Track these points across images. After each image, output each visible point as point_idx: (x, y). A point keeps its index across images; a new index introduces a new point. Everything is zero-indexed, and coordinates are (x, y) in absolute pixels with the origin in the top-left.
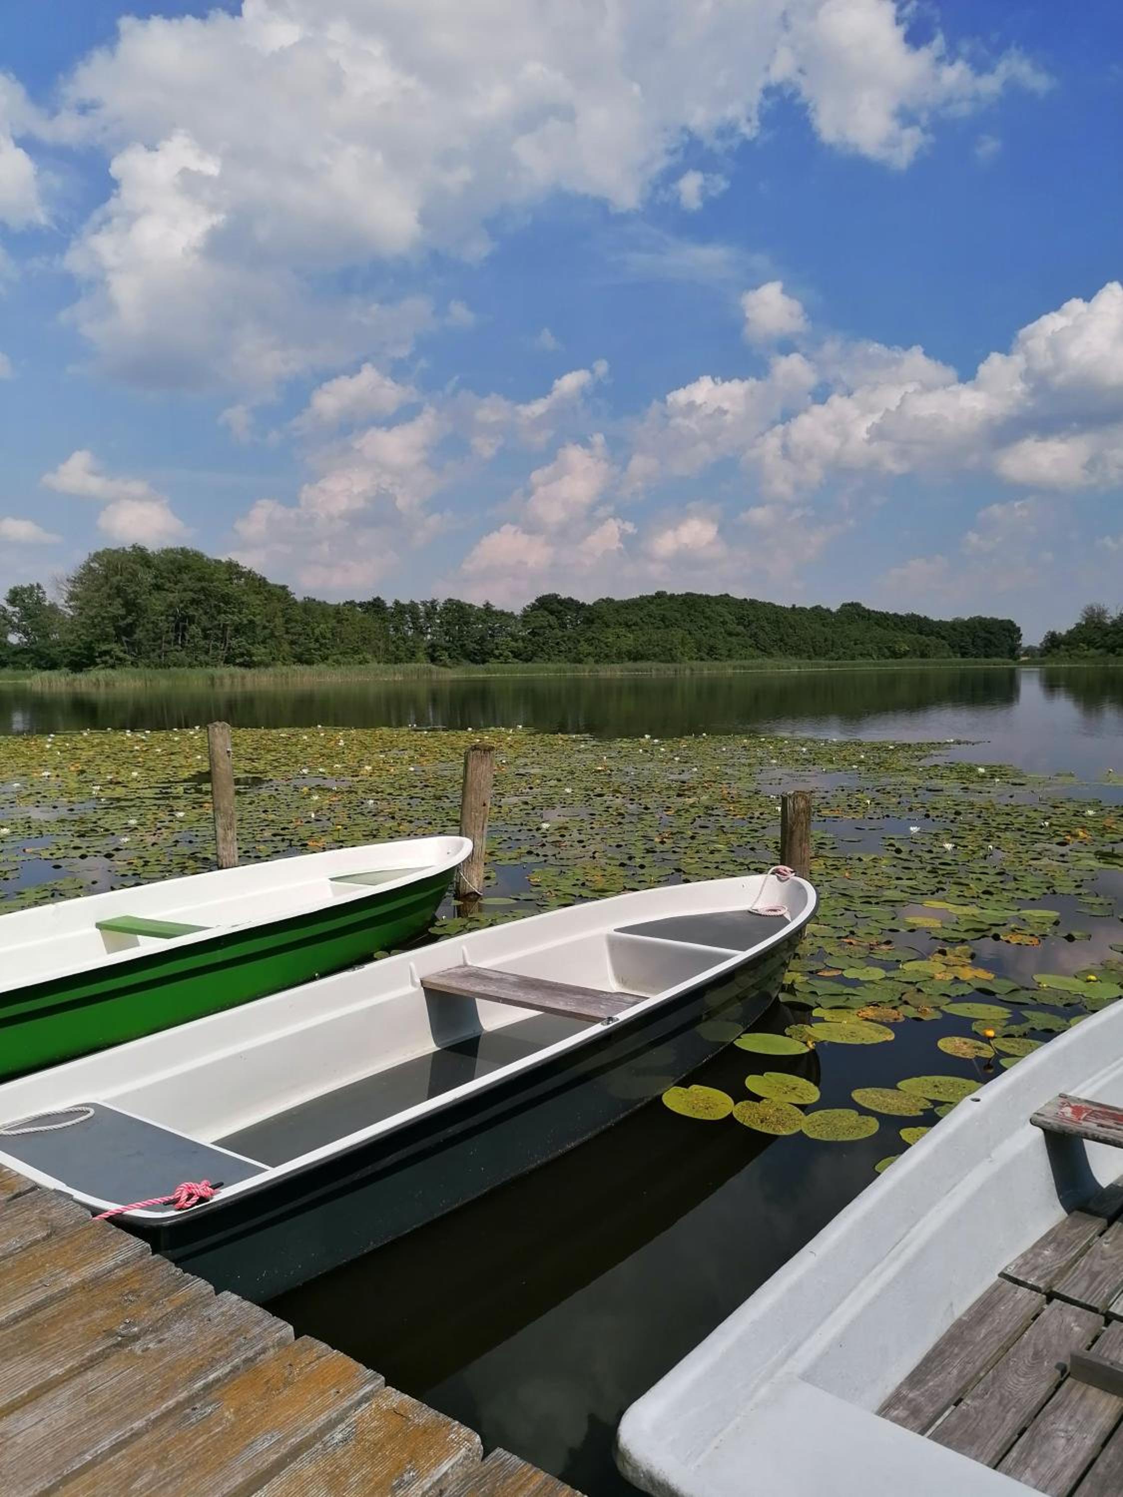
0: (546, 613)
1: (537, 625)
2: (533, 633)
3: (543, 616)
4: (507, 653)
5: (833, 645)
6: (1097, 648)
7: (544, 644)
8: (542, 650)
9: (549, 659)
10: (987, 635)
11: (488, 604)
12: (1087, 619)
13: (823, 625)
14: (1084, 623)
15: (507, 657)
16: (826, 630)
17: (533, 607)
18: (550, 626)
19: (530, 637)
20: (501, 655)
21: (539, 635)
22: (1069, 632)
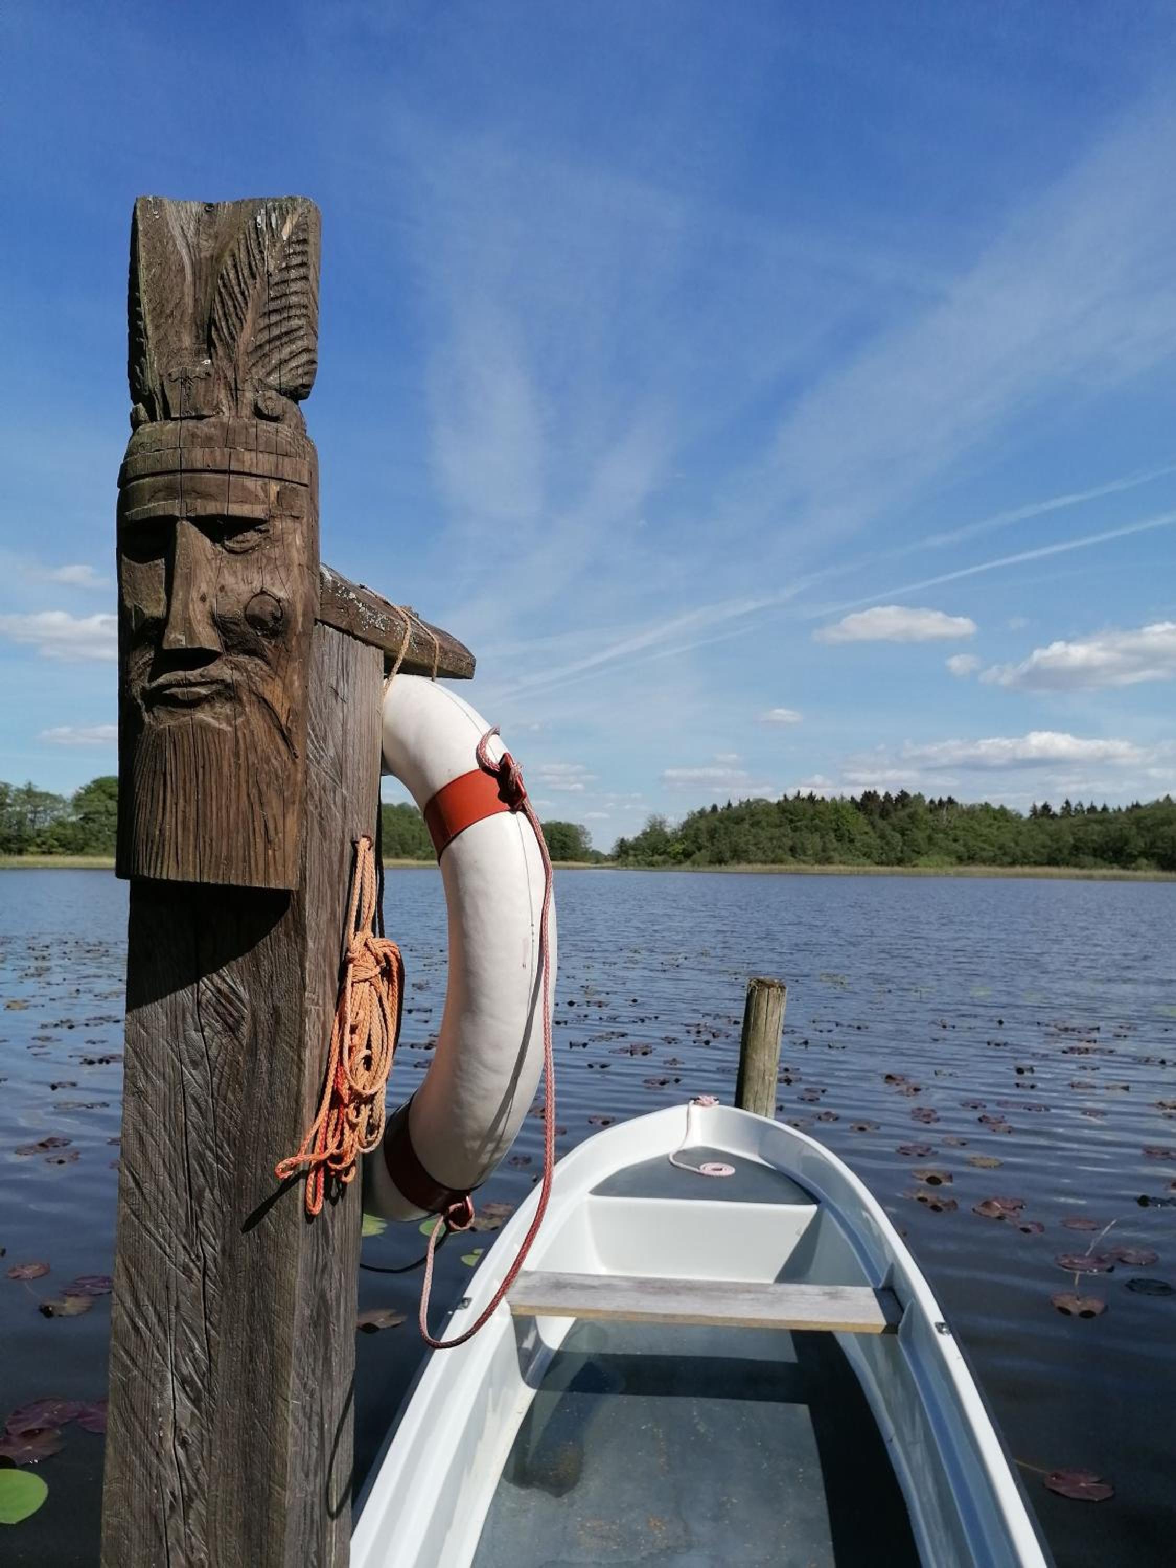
0: (103, 797)
1: (92, 809)
2: (86, 818)
3: (99, 801)
4: (51, 841)
5: (420, 844)
6: (660, 854)
7: (100, 832)
8: (97, 840)
9: (105, 850)
10: (562, 838)
11: (30, 784)
12: (651, 827)
13: (411, 823)
14: (648, 830)
15: (52, 846)
16: (412, 827)
17: (89, 791)
18: (107, 811)
19: (82, 823)
20: (44, 843)
21: (94, 821)
22: (637, 839)
